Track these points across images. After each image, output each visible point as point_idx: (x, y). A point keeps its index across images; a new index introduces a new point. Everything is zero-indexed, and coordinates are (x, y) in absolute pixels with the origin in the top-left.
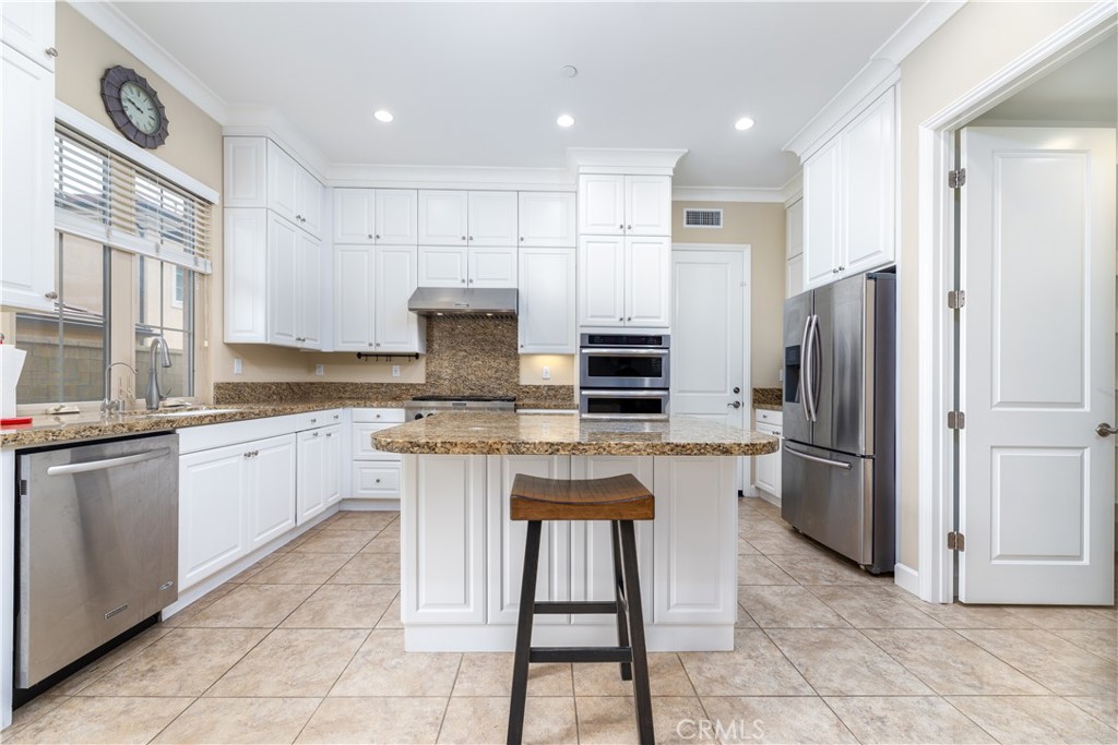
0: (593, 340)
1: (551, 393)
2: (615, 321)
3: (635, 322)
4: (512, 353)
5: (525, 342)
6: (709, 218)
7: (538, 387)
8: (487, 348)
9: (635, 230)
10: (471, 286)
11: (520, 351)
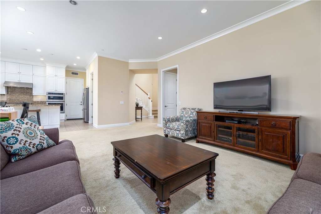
0: (49, 93)
1: (41, 103)
2: (54, 90)
3: (58, 91)
4: (31, 95)
5: (34, 93)
6: (76, 74)
7: (38, 101)
8: (25, 94)
9: (58, 76)
10: (20, 82)
11: (33, 95)
